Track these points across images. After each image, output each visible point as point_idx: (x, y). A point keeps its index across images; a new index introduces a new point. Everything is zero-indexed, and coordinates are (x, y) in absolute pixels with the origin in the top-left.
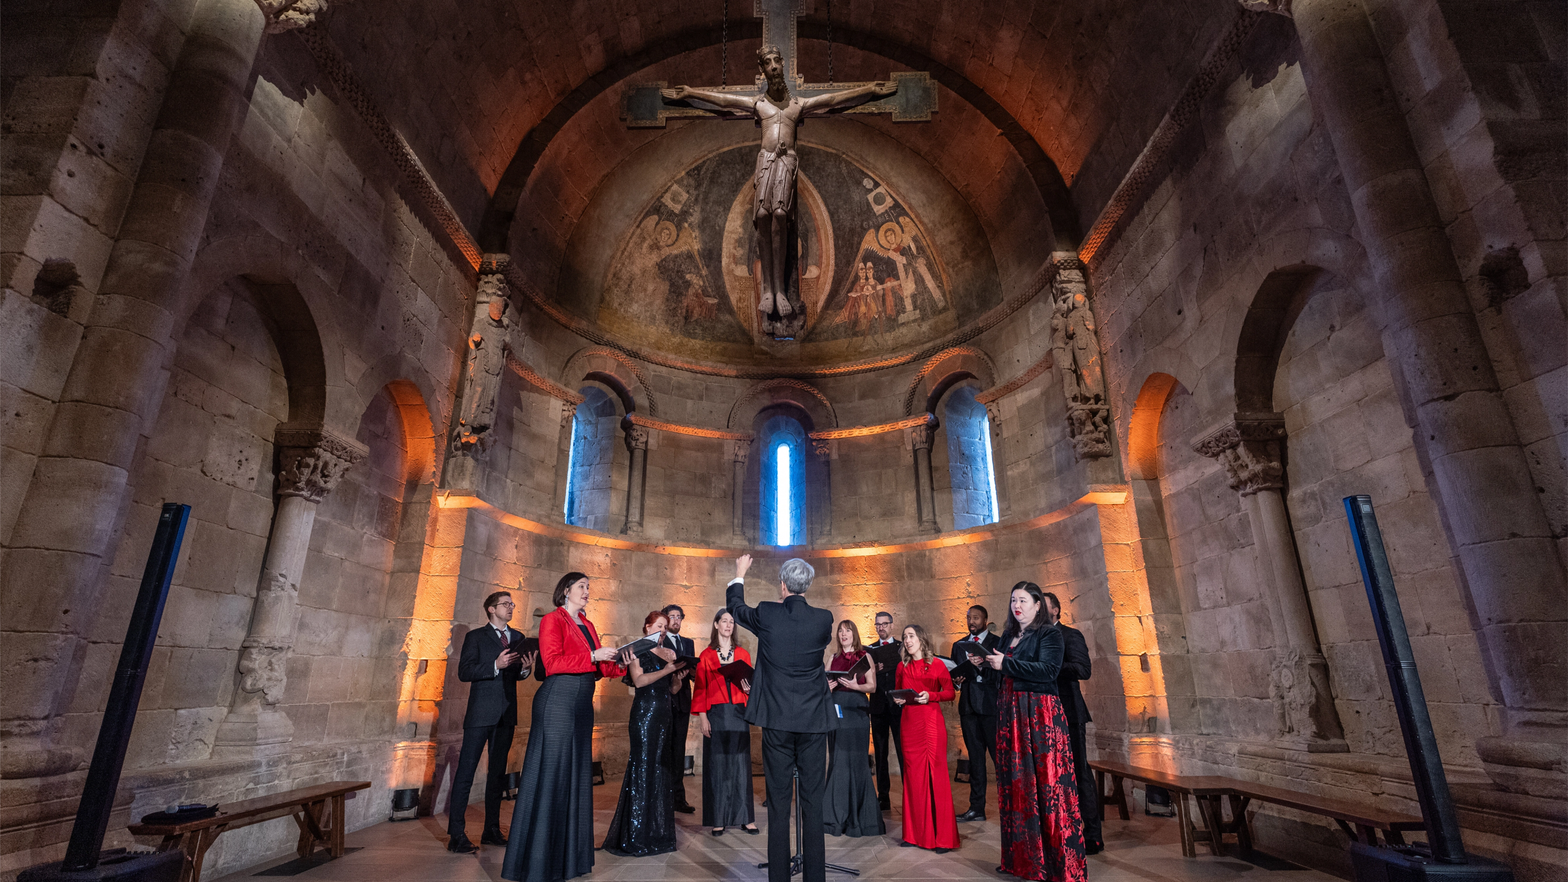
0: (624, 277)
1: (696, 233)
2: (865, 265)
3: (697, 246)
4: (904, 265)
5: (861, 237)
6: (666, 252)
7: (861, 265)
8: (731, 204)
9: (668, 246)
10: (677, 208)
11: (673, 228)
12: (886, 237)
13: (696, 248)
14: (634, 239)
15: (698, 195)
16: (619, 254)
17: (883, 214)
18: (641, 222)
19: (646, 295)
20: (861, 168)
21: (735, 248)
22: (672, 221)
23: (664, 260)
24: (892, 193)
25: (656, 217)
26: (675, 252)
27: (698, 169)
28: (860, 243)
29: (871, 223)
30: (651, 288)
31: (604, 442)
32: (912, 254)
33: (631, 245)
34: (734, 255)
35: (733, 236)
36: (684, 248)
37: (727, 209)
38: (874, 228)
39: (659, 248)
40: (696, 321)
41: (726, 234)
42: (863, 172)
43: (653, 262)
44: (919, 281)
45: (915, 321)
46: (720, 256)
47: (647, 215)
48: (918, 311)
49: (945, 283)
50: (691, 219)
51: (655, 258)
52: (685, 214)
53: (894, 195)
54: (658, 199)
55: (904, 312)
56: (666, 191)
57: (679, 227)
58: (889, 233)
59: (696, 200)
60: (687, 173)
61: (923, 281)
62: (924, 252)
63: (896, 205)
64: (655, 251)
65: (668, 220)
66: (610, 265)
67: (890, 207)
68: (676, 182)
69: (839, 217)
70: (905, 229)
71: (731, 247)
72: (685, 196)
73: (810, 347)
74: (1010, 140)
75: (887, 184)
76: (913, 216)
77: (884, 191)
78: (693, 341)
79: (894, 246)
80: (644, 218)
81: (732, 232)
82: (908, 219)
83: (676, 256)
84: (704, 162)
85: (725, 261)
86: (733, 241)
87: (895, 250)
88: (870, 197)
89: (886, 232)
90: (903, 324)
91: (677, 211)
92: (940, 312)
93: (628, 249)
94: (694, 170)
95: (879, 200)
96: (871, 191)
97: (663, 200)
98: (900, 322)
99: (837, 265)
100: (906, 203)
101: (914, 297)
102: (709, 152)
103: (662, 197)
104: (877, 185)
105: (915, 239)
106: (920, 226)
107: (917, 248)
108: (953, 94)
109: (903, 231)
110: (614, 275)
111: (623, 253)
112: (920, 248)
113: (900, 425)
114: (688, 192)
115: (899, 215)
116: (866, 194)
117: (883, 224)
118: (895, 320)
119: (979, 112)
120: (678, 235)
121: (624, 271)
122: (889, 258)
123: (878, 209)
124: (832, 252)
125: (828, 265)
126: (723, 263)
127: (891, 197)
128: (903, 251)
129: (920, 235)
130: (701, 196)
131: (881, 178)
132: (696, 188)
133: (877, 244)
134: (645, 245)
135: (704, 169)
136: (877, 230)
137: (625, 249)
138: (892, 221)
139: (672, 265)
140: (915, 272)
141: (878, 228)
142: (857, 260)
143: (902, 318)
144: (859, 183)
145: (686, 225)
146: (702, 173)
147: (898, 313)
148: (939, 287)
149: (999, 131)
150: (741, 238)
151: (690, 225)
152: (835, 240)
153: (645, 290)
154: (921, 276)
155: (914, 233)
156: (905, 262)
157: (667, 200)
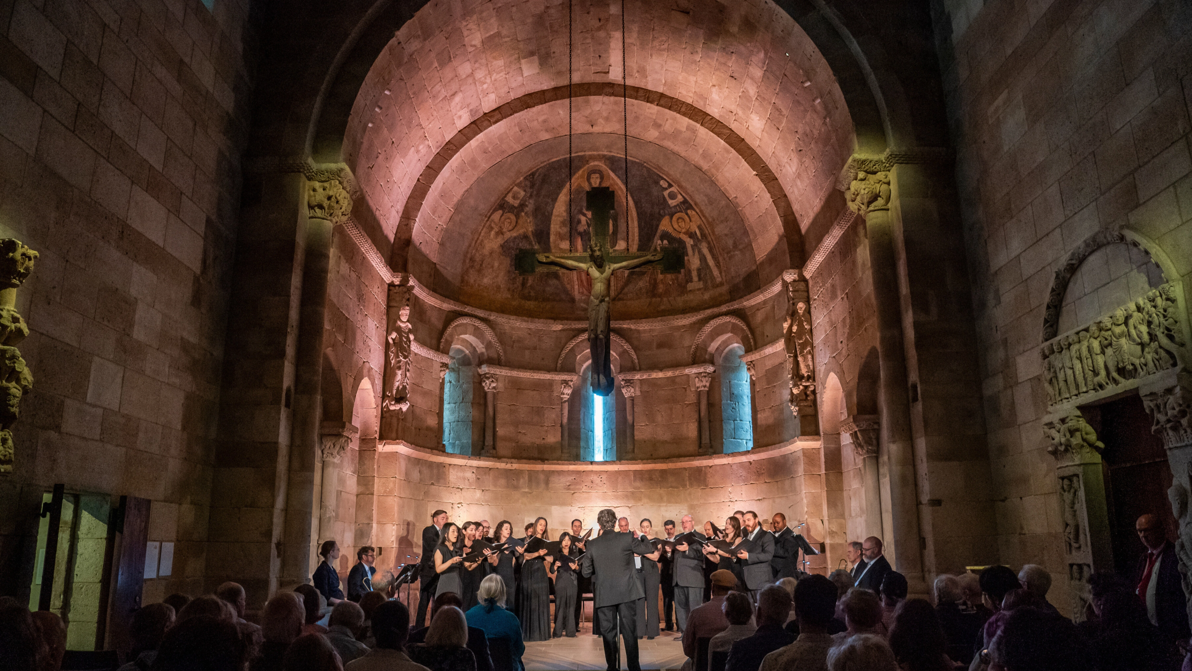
0: (478, 260)
1: (530, 219)
2: (662, 242)
3: (531, 229)
4: (692, 245)
5: (659, 221)
6: (508, 235)
7: (659, 242)
8: (558, 196)
9: (510, 231)
10: (516, 203)
11: (513, 217)
12: (678, 223)
13: (530, 229)
14: (484, 229)
15: (532, 192)
16: (474, 242)
17: (675, 206)
18: (490, 216)
19: (493, 271)
20: (658, 173)
21: (560, 227)
22: (513, 213)
23: (506, 241)
24: (682, 192)
25: (500, 212)
26: (515, 235)
27: (533, 174)
28: (658, 226)
29: (666, 212)
30: (496, 264)
31: (464, 386)
32: (698, 238)
33: (482, 234)
34: (559, 233)
35: (559, 219)
36: (521, 231)
37: (555, 200)
38: (669, 215)
39: (502, 234)
40: (531, 286)
41: (553, 218)
42: (660, 176)
43: (498, 244)
44: (703, 259)
45: (699, 289)
46: (548, 234)
47: (495, 210)
48: (701, 283)
49: (721, 264)
50: (527, 209)
51: (500, 240)
52: (522, 206)
53: (684, 194)
54: (503, 199)
55: (691, 281)
56: (509, 192)
57: (517, 216)
58: (680, 221)
59: (531, 196)
60: (525, 178)
61: (705, 259)
62: (706, 238)
63: (685, 202)
64: (501, 236)
65: (509, 212)
66: (467, 252)
67: (681, 203)
68: (516, 185)
69: (641, 205)
70: (693, 219)
71: (558, 226)
72: (522, 193)
73: (619, 304)
74: (762, 180)
75: (679, 186)
76: (698, 211)
77: (676, 191)
78: (529, 303)
79: (684, 230)
80: (492, 214)
81: (558, 216)
82: (694, 213)
83: (515, 238)
84: (538, 169)
85: (552, 238)
86: (559, 223)
87: (685, 233)
88: (666, 193)
89: (678, 219)
90: (690, 291)
91: (516, 205)
92: (718, 286)
93: (480, 238)
94: (530, 175)
95: (672, 196)
96: (666, 189)
97: (506, 199)
98: (689, 289)
99: (640, 240)
100: (692, 200)
101: (699, 270)
102: (542, 163)
103: (505, 197)
104: (670, 186)
105: (699, 227)
106: (703, 219)
107: (701, 234)
108: (722, 142)
109: (691, 221)
110: (471, 259)
111: (476, 242)
112: (703, 235)
113: (687, 371)
114: (525, 191)
115: (687, 209)
116: (662, 191)
117: (676, 213)
118: (685, 287)
119: (740, 157)
120: (517, 222)
121: (477, 255)
122: (680, 238)
123: (672, 203)
124: (636, 230)
125: (633, 240)
126: (551, 240)
127: (681, 195)
128: (692, 235)
129: (703, 225)
130: (535, 193)
131: (674, 182)
132: (531, 188)
133: (671, 227)
134: (493, 233)
135: (537, 174)
136: (671, 218)
137: (478, 239)
138: (682, 212)
139: (512, 244)
140: (700, 252)
141: (671, 216)
142: (656, 238)
143: (690, 286)
144: (657, 183)
145: (523, 214)
146: (536, 177)
147: (687, 282)
148: (717, 266)
149: (755, 173)
150: (565, 220)
151: (526, 213)
152: (638, 222)
153: (492, 267)
154: (704, 256)
155: (699, 223)
156: (692, 243)
157: (509, 199)
